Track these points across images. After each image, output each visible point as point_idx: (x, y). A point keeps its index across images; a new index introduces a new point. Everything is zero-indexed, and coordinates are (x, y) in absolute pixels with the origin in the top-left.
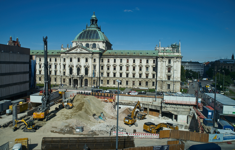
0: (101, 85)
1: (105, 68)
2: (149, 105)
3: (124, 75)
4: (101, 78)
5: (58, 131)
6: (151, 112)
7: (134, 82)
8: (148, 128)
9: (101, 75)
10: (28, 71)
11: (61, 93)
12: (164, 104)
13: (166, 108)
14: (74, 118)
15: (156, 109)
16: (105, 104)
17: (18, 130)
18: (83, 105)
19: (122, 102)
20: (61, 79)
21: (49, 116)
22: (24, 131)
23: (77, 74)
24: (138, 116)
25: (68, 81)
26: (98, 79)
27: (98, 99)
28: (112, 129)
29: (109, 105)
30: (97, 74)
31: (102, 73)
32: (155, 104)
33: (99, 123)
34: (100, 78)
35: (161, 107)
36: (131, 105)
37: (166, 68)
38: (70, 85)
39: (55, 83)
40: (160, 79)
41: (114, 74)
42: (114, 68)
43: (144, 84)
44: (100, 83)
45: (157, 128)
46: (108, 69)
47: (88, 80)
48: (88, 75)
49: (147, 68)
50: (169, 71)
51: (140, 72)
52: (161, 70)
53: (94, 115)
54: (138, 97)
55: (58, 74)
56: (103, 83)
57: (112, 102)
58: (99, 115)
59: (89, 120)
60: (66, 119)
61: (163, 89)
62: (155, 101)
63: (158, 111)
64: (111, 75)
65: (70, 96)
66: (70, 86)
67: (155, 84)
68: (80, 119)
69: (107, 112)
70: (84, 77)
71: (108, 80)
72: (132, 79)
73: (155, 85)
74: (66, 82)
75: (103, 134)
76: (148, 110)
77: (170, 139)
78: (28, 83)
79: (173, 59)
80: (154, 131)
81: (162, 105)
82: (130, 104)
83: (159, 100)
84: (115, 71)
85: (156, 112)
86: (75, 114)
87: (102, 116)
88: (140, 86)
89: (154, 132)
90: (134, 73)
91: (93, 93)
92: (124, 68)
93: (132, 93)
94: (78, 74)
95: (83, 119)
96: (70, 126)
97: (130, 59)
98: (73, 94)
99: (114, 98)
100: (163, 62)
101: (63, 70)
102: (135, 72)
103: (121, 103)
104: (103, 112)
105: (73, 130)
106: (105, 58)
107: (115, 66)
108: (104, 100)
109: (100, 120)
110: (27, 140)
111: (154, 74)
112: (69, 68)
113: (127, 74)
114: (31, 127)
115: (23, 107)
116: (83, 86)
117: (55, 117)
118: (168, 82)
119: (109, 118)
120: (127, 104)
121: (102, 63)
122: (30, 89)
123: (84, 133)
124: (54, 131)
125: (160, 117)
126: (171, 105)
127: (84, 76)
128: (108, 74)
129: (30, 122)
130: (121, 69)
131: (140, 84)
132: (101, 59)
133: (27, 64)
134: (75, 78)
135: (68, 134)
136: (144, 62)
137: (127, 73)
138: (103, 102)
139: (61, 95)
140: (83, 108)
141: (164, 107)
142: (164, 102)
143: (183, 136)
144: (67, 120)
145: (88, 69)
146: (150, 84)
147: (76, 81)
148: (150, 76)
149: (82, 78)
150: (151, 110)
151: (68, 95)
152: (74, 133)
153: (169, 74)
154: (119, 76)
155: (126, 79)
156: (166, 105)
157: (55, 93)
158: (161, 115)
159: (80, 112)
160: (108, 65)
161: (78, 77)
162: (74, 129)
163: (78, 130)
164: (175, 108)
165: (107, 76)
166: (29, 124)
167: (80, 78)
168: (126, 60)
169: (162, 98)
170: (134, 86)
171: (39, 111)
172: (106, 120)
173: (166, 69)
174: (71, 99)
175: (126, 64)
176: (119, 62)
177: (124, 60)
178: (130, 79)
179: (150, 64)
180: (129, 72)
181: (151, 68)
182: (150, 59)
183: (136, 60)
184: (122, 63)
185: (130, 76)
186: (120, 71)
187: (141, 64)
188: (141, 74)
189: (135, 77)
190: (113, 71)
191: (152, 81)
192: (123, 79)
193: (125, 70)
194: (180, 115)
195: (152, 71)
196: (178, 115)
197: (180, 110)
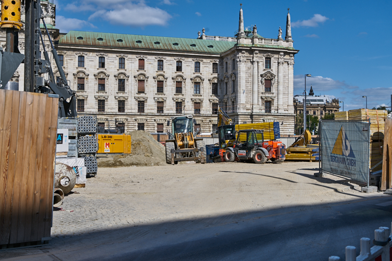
3: (132, 106)
7: (160, 125)
37: (260, 80)
41: (99, 104)
42: (99, 85)
46: (81, 87)
49: (197, 85)
50: (268, 89)
51: (177, 97)
64: (91, 106)
72: (156, 118)
79: (276, 56)
84: (104, 94)
90: (160, 100)
92: (132, 86)
97: (149, 57)
100: (252, 62)
106: (69, 53)
107: (101, 77)
111: (215, 102)
113: (139, 105)
118: (266, 118)
128: (81, 103)
130: (122, 87)
136: (188, 66)
137: (142, 99)
148: (206, 108)
154: (117, 110)
155: (138, 117)
160: (81, 75)
168: (137, 62)
173: (260, 84)
175: (138, 73)
176: (114, 66)
177: (131, 62)
178: (150, 116)
179: (205, 73)
180: (146, 96)
181: (208, 87)
182: (206, 61)
183: (164, 61)
184: (126, 70)
185: (150, 107)
186: (117, 93)
187: (179, 73)
188: (181, 102)
189: (165, 112)
190: (97, 94)
191: (210, 121)
192: (128, 118)
193: (133, 92)
195: (211, 95)
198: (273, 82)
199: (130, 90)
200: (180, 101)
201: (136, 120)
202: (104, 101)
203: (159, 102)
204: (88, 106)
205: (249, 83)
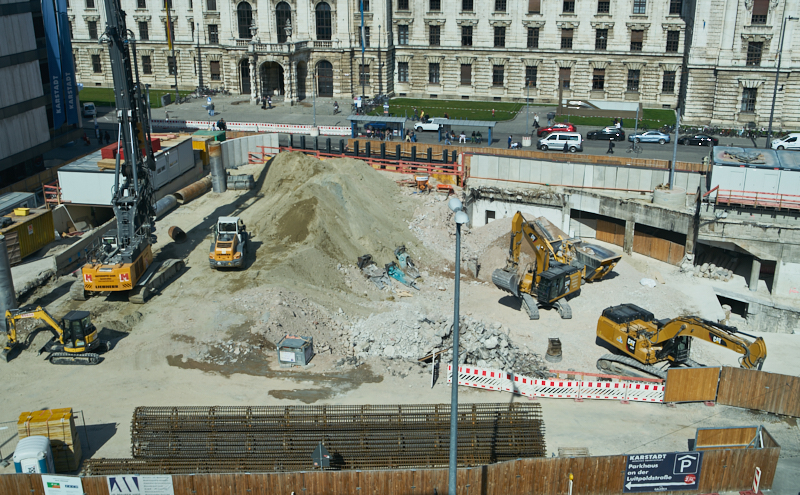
0: (399, 88)
1: (419, 1)
2: (634, 206)
3: (517, 38)
4: (398, 53)
5: (198, 359)
6: (642, 239)
7: (565, 71)
8: (620, 334)
9: (396, 36)
10: (34, 46)
11: (203, 148)
12: (711, 208)
13: (718, 228)
14: (269, 282)
15: (669, 229)
16: (415, 201)
17: (24, 352)
18: (311, 214)
19: (501, 186)
20: (200, 61)
21: (157, 275)
22: (50, 358)
23: (275, 39)
24: (578, 265)
25: (234, 74)
26: (384, 60)
27: (382, 172)
28: (445, 337)
29: (436, 209)
30: (374, 32)
31: (404, 29)
32: (669, 200)
33: (386, 303)
34: (391, 52)
35: (696, 219)
36: (544, 202)
37: (742, 1)
38: (246, 90)
39: (171, 81)
40: (704, 62)
41: (463, 33)
43: (617, 81)
44: (396, 77)
45: (663, 336)
46: (435, 4)
47: (335, 64)
48: (333, 37)
50: (759, 18)
51: (600, 20)
52: (713, 13)
53: (365, 261)
54: (583, 166)
55: (181, 38)
56: (410, 78)
57: (452, 191)
58: (389, 262)
59: (341, 287)
60: (233, 290)
61: (720, 110)
62: (669, 186)
63: (680, 239)
64: (451, 36)
65: (246, 159)
66: (245, 97)
67: (677, 80)
68: (300, 284)
69: (427, 243)
70: (310, 51)
71: (434, 61)
72: (559, 57)
73: (676, 88)
74: (224, 75)
75: (404, 376)
76: (630, 228)
77: (717, 408)
78: (42, 110)
80: (645, 351)
81: (703, 212)
82: (539, 196)
83: (687, 184)
84: (471, 17)
85: (667, 243)
86: (276, 261)
87: (402, 263)
88: (597, 94)
89: (648, 355)
90: (567, 26)
91: (357, 145)
92: (518, 1)
93: (554, 138)
94: (282, 38)
95: (313, 281)
96: (254, 330)
98: (260, 150)
99: (460, 169)
101: (207, 16)
102: (572, 19)
103: (498, 192)
104: (408, 245)
105: (267, 352)
108: (410, 177)
109: (392, 285)
110: (68, 421)
111: (674, 29)
112: (235, 7)
113: (530, 33)
114: (79, 343)
115: (31, 231)
116: (307, 94)
117: (183, 278)
118: (745, 76)
119: (434, 272)
120: (525, 200)
122: (52, 136)
123: (317, 366)
124: (184, 360)
125: (688, 265)
126: (745, 216)
127: (310, 45)
128: (435, 33)
129: (71, 322)
130: (501, 4)
131: (598, 84)
133: (21, 16)
134: (270, 58)
135: (242, 372)
137: (533, 25)
138: (407, 191)
139: (201, 156)
140: (310, 227)
141: (711, 222)
142: (713, 195)
143: (779, 396)
144: (237, 297)
145: (333, 9)
146: (652, 83)
147: (272, 76)
148: (655, 42)
149: (302, 56)
150: (641, 229)
151: (237, 156)
152: (273, 368)
153: (755, 31)
154: (491, 44)
155: (527, 56)
156: (719, 212)
157: (175, 151)
158: (692, 257)
159: (299, 248)
161: (281, 54)
162: (270, 346)
163: (288, 356)
164: (765, 228)
165: (427, 43)
166: (67, 326)
167: (290, 55)
169: (702, 173)
170: (565, 94)
171: (106, 257)
172: (419, 285)
173: (742, 8)
174: (251, 177)
178: (548, 55)
180: (542, 19)
181: (662, 0)
185: (548, 39)
186: (493, 14)
188: (606, 30)
189: (576, 46)
190: (460, 17)
191: (660, 65)
192: (510, 57)
193: (520, 12)
194: (788, 264)
195: (668, 15)
196: (782, 263)
197: (795, 236)
198: (772, 4)
199: (515, 9)
200: (603, 27)
201: (523, 60)
202: (470, 28)
203: (564, 29)
204: (445, 36)
205: (719, 7)
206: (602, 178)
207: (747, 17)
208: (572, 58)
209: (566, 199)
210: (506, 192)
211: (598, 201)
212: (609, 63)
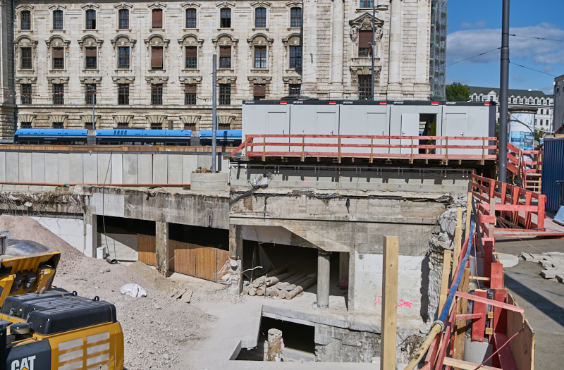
1: (42, 59)
2: (163, 198)
3: (140, 94)
4: (21, 113)
7: (190, 127)
9: (18, 94)
12: (244, 172)
31: (27, 89)
32: (207, 183)
34: (12, 110)
41: (87, 90)
42: (88, 58)
46: (58, 63)
49: (260, 51)
51: (221, 73)
52: (320, 48)
64: (75, 94)
71: (57, 120)
72: (184, 113)
76: (161, 233)
81: (233, 179)
82: (53, 200)
84: (94, 74)
85: (213, 252)
90: (190, 81)
92: (141, 58)
97: (170, 5)
102: (195, 74)
106: (38, 6)
107: (89, 45)
111: (295, 82)
113: (154, 91)
120: (37, 209)
121: (26, 33)
125: (232, 276)
128: (58, 90)
130: (124, 62)
132: (18, 11)
136: (243, 17)
137: (157, 81)
141: (246, 195)
148: (277, 96)
153: (363, 63)
154: (115, 101)
155: (151, 113)
156: (256, 178)
158: (237, 263)
160: (57, 43)
165: (51, 102)
168: (150, 15)
175: (150, 34)
176: (111, 25)
177: (139, 15)
178: (172, 111)
179: (276, 27)
180: (165, 75)
181: (281, 54)
182: (277, 6)
183: (198, 10)
184: (130, 31)
185: (172, 95)
186: (116, 71)
187: (226, 31)
188: (228, 85)
189: (199, 103)
190: (83, 75)
192: (135, 114)
193: (143, 68)
194: (366, 256)
195: (288, 68)
196: (357, 255)
197: (372, 209)
198: (376, 35)
199: (138, 65)
200: (226, 82)
201: (147, 117)
202: (94, 85)
203: (187, 85)
204: (70, 94)
205: (326, 41)
206: (134, 170)
207: (353, 49)
208: (196, 113)
209: (87, 201)
210: (11, 197)
211: (122, 198)
212: (234, 118)
